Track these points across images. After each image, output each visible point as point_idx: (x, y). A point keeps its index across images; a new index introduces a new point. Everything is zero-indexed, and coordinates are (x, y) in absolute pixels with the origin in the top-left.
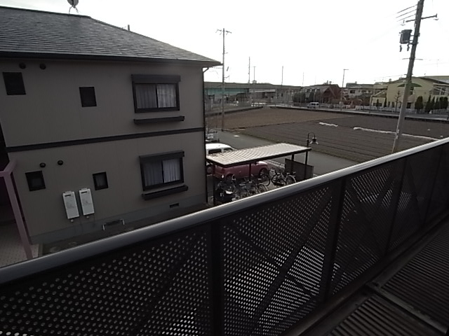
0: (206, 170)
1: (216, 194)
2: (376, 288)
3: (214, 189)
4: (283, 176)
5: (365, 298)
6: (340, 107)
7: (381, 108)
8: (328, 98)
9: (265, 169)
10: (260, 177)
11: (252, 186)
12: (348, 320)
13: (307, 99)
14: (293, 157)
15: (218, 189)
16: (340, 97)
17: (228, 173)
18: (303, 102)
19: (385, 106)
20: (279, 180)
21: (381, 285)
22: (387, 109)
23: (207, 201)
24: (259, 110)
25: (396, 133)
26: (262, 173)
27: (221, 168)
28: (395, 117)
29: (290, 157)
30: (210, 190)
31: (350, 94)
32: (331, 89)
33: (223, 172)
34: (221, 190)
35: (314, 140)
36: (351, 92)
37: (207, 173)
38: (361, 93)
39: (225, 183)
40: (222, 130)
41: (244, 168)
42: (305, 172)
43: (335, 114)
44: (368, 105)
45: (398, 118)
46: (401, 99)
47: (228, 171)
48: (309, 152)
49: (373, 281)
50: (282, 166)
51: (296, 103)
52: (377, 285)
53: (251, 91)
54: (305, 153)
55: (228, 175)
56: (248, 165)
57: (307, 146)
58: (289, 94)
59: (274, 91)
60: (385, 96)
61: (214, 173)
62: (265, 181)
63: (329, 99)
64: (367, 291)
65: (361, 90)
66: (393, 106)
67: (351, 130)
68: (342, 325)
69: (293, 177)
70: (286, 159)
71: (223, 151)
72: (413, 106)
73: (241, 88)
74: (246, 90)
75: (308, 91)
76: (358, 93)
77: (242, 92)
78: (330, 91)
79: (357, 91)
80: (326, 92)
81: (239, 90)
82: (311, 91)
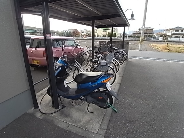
19: (97, 36)
36: (83, 32)
44: (91, 36)
53: (37, 31)
63: (75, 35)
66: (100, 37)
73: (32, 30)
74: (35, 31)
75: (65, 32)
76: (85, 33)
77: (33, 32)
78: (74, 32)
79: (85, 32)
80: (73, 32)
81: (31, 30)
82: (66, 32)
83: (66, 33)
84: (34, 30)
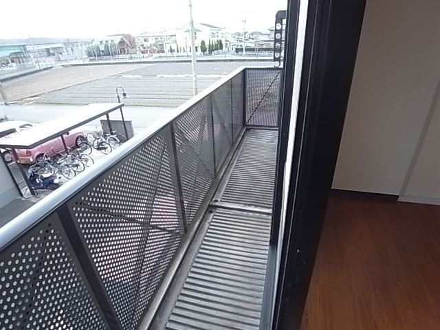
0: (4, 159)
1: (31, 182)
2: (217, 204)
3: (25, 177)
4: (103, 139)
5: (212, 214)
6: (139, 56)
7: (175, 54)
8: (124, 49)
9: (82, 137)
10: (79, 147)
11: (73, 159)
12: (207, 236)
13: (103, 51)
14: (108, 117)
15: (31, 177)
16: (136, 46)
17: (37, 154)
18: (99, 55)
19: (178, 51)
20: (101, 144)
21: (219, 200)
22: (180, 54)
23: (21, 195)
24: (48, 71)
25: (192, 76)
26: (79, 142)
27: (25, 150)
28: (188, 61)
29: (104, 118)
30: (20, 180)
31: (145, 43)
32: (124, 39)
33: (29, 154)
34: (34, 176)
35: (125, 95)
36: (145, 40)
37: (6, 163)
38: (154, 42)
39: (37, 166)
40: (6, 104)
41: (56, 142)
42: (125, 128)
43: (136, 65)
44: (163, 52)
45: (190, 61)
46: (190, 44)
47: (36, 151)
48: (122, 108)
49: (214, 199)
50: (100, 129)
51: (91, 58)
52: (216, 201)
53: (29, 48)
54: (119, 109)
55: (38, 156)
56: (60, 138)
57: (119, 102)
58: (80, 47)
59: (60, 45)
60: (176, 42)
61: (17, 158)
62: (86, 149)
63: (126, 49)
64: (211, 209)
65: (154, 38)
66: (184, 51)
67: (155, 78)
68: (204, 242)
69: (114, 136)
70: (101, 121)
71: (18, 129)
72: (199, 49)
73: (13, 46)
74: (22, 48)
75: (101, 42)
76: (152, 41)
77: (16, 51)
78: (124, 42)
79: (150, 39)
80: (120, 42)
81: (12, 48)
82: (104, 42)
83: (103, 46)
84: (19, 46)
